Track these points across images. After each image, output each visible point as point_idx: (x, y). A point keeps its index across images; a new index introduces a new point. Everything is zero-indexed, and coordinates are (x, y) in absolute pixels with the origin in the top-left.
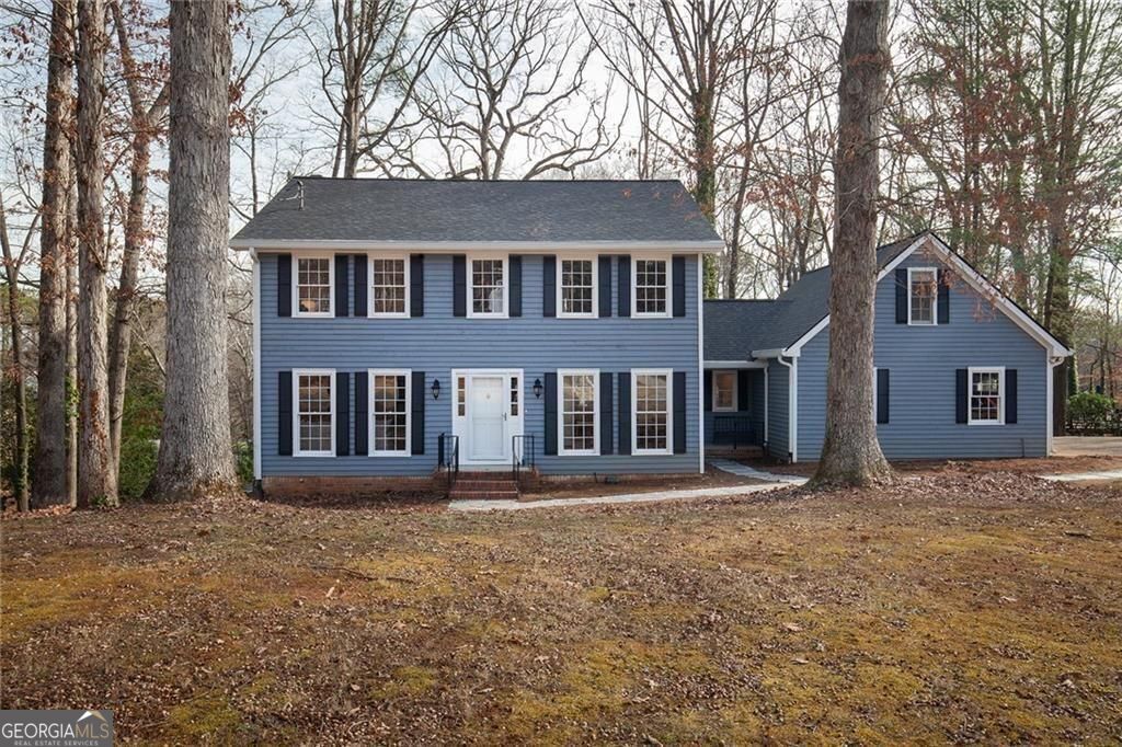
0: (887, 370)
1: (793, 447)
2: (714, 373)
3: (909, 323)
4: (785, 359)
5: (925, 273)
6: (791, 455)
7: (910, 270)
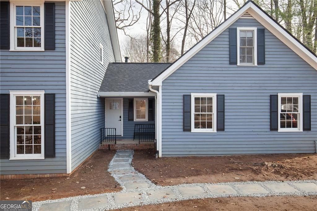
0: (224, 95)
1: (159, 148)
2: (135, 100)
3: (239, 64)
4: (153, 87)
5: (248, 31)
6: (158, 152)
7: (239, 29)
